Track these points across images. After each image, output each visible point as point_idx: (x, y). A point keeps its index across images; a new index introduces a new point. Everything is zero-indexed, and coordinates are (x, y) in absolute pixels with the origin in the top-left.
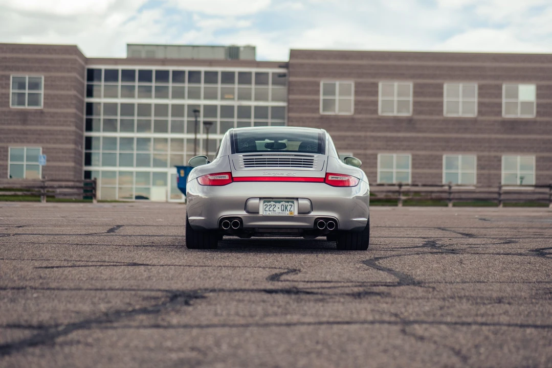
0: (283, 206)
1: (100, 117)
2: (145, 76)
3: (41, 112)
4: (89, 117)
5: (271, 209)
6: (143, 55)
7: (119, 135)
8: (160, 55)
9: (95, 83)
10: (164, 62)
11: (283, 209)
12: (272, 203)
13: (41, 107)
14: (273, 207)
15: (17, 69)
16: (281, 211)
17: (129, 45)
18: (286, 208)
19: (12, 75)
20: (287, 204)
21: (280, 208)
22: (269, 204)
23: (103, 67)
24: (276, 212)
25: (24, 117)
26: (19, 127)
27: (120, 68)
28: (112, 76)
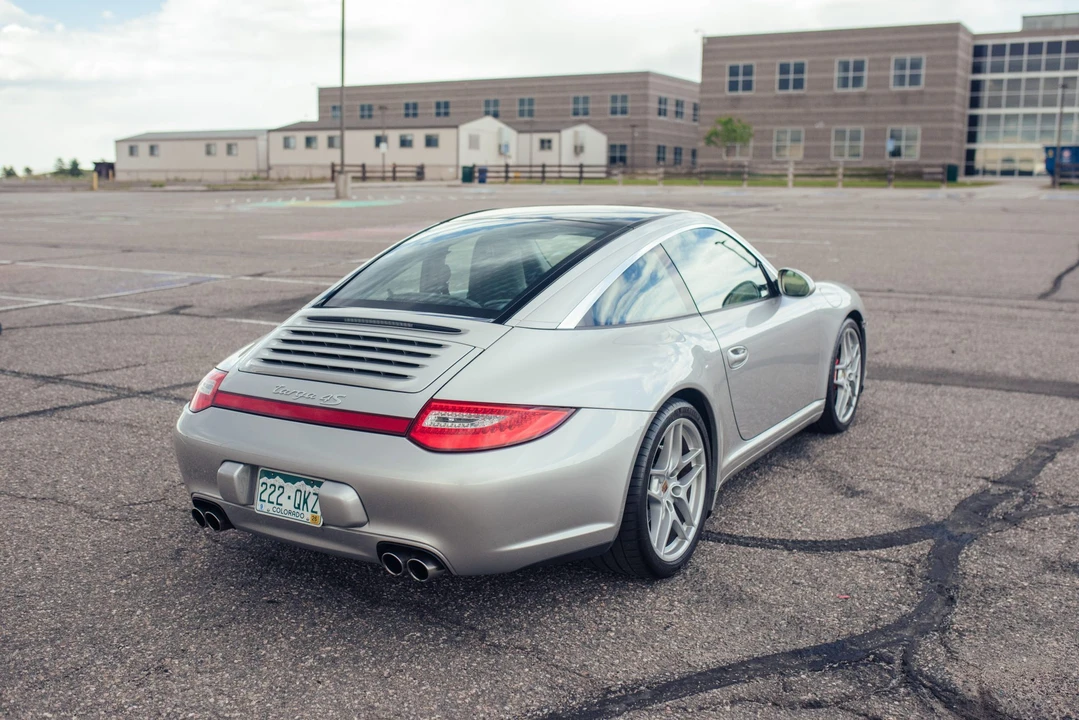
0: (299, 493)
1: (986, 94)
2: (1035, 48)
3: (921, 93)
4: (975, 94)
5: (273, 498)
6: (1039, 26)
7: (1003, 111)
8: (1058, 25)
9: (982, 60)
10: (1057, 32)
11: (297, 502)
12: (278, 481)
13: (921, 87)
14: (277, 493)
15: (899, 50)
16: (293, 509)
17: (1024, 18)
18: (305, 502)
19: (894, 57)
20: (308, 488)
21: (293, 498)
22: (272, 481)
23: (990, 42)
24: (283, 508)
25: (904, 98)
26: (899, 108)
27: (1008, 41)
28: (999, 50)
